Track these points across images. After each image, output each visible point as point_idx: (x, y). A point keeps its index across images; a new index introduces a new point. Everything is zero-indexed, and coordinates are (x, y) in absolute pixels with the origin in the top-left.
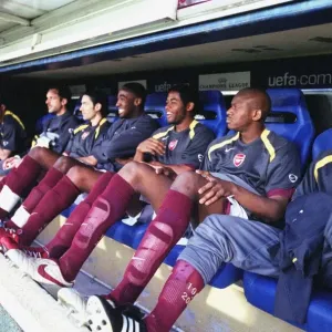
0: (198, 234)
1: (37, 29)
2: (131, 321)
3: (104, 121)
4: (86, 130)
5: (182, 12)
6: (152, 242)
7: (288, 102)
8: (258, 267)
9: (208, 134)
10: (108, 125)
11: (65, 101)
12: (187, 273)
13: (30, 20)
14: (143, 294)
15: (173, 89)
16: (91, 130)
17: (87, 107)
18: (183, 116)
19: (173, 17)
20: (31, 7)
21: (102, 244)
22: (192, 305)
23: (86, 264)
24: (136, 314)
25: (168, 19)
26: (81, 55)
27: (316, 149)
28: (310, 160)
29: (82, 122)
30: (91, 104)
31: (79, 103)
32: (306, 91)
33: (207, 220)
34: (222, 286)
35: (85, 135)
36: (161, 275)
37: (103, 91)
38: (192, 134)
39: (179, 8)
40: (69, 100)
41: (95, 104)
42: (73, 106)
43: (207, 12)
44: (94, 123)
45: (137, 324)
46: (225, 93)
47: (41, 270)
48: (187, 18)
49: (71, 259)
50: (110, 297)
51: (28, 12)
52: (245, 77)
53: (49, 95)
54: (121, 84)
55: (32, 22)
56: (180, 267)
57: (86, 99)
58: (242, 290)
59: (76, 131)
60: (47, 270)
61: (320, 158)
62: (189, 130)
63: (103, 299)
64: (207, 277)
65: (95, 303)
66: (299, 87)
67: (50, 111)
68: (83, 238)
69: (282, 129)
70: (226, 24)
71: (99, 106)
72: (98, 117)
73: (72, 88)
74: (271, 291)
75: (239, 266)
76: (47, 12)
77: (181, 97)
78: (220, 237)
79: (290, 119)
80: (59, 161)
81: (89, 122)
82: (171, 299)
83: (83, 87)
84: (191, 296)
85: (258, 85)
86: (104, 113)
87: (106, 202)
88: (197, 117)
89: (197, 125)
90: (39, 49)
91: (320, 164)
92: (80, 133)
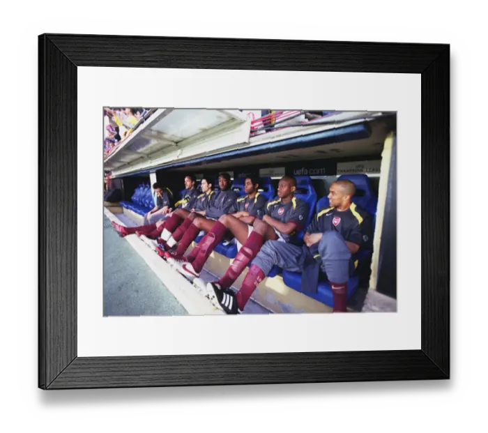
0: (263, 251)
1: (180, 148)
2: (228, 296)
3: (212, 192)
4: (204, 197)
5: (252, 139)
6: (242, 257)
7: (304, 183)
8: (291, 268)
9: (263, 199)
10: (214, 194)
11: (194, 183)
12: (257, 271)
13: (177, 143)
14: (235, 283)
15: (248, 177)
16: (206, 197)
17: (204, 185)
18: (254, 191)
19: (247, 141)
20: (177, 137)
21: (212, 255)
22: (259, 287)
23: (205, 264)
24: (231, 293)
25: (245, 143)
26: (202, 160)
27: (318, 206)
28: (315, 213)
29: (202, 193)
30: (206, 184)
31: (200, 183)
32: (313, 177)
33: (267, 243)
34: (272, 276)
35: (203, 199)
36: (244, 273)
37: (212, 178)
38: (256, 201)
39: (251, 137)
40: (196, 182)
41: (208, 184)
42: (197, 185)
43: (267, 138)
44: (207, 193)
45: (232, 298)
46: (272, 178)
47: (184, 267)
48: (255, 142)
49: (199, 263)
50: (218, 283)
51: (176, 139)
52: (282, 170)
53: (186, 179)
54: (220, 173)
55: (178, 144)
56: (253, 268)
57: (204, 181)
58: (282, 278)
59: (198, 197)
60: (187, 267)
61: (320, 211)
62: (254, 198)
63: (213, 284)
64: (266, 272)
65: (210, 286)
66: (309, 175)
67: (187, 187)
68: (203, 252)
69: (301, 196)
70: (274, 145)
71: (210, 185)
72: (210, 190)
73: (196, 175)
74: (299, 280)
75: (281, 266)
76: (185, 139)
77: (252, 181)
78: (273, 253)
79: (305, 192)
80: (190, 214)
81: (205, 192)
82: (248, 284)
83: (202, 175)
84: (258, 282)
85: (289, 175)
86: (212, 188)
87: (213, 234)
88: (260, 190)
89: (259, 196)
90: (181, 157)
91: (320, 214)
92: (201, 198)
